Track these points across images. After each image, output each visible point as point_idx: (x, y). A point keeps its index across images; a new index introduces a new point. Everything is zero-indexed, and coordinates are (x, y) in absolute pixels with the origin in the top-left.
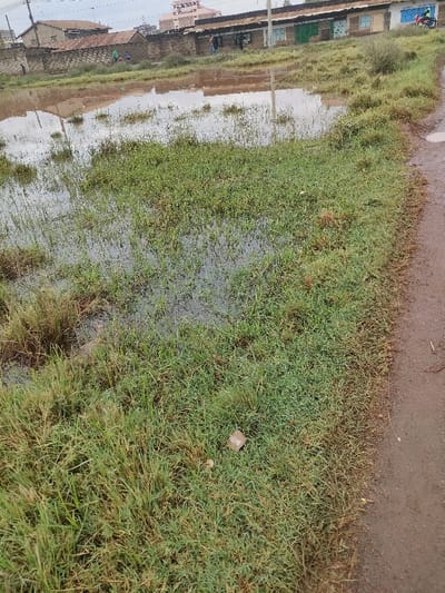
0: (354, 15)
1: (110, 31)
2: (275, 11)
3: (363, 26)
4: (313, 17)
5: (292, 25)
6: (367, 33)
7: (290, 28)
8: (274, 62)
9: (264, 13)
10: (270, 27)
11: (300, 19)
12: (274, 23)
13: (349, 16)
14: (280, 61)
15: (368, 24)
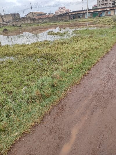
0: (107, 11)
1: (46, 14)
2: (89, 10)
3: (109, 13)
4: (97, 12)
5: (92, 13)
6: (110, 15)
7: (92, 14)
8: (89, 21)
9: (86, 10)
10: (88, 13)
11: (94, 12)
12: (89, 13)
13: (105, 12)
14: (91, 21)
15: (110, 13)
